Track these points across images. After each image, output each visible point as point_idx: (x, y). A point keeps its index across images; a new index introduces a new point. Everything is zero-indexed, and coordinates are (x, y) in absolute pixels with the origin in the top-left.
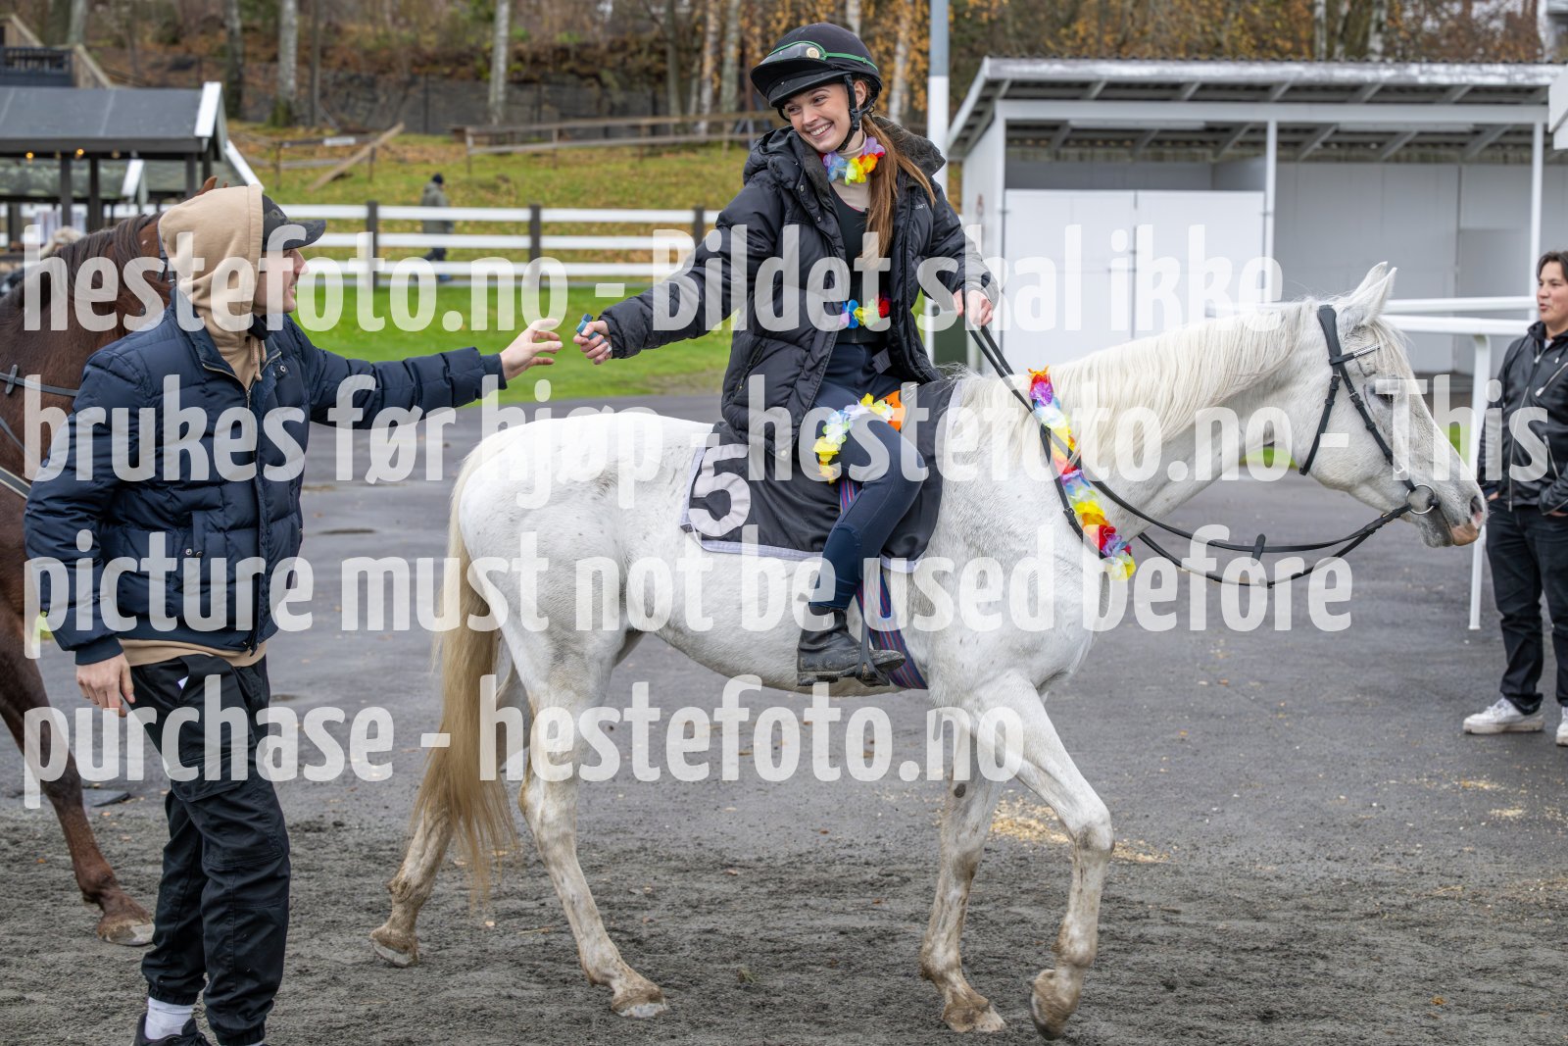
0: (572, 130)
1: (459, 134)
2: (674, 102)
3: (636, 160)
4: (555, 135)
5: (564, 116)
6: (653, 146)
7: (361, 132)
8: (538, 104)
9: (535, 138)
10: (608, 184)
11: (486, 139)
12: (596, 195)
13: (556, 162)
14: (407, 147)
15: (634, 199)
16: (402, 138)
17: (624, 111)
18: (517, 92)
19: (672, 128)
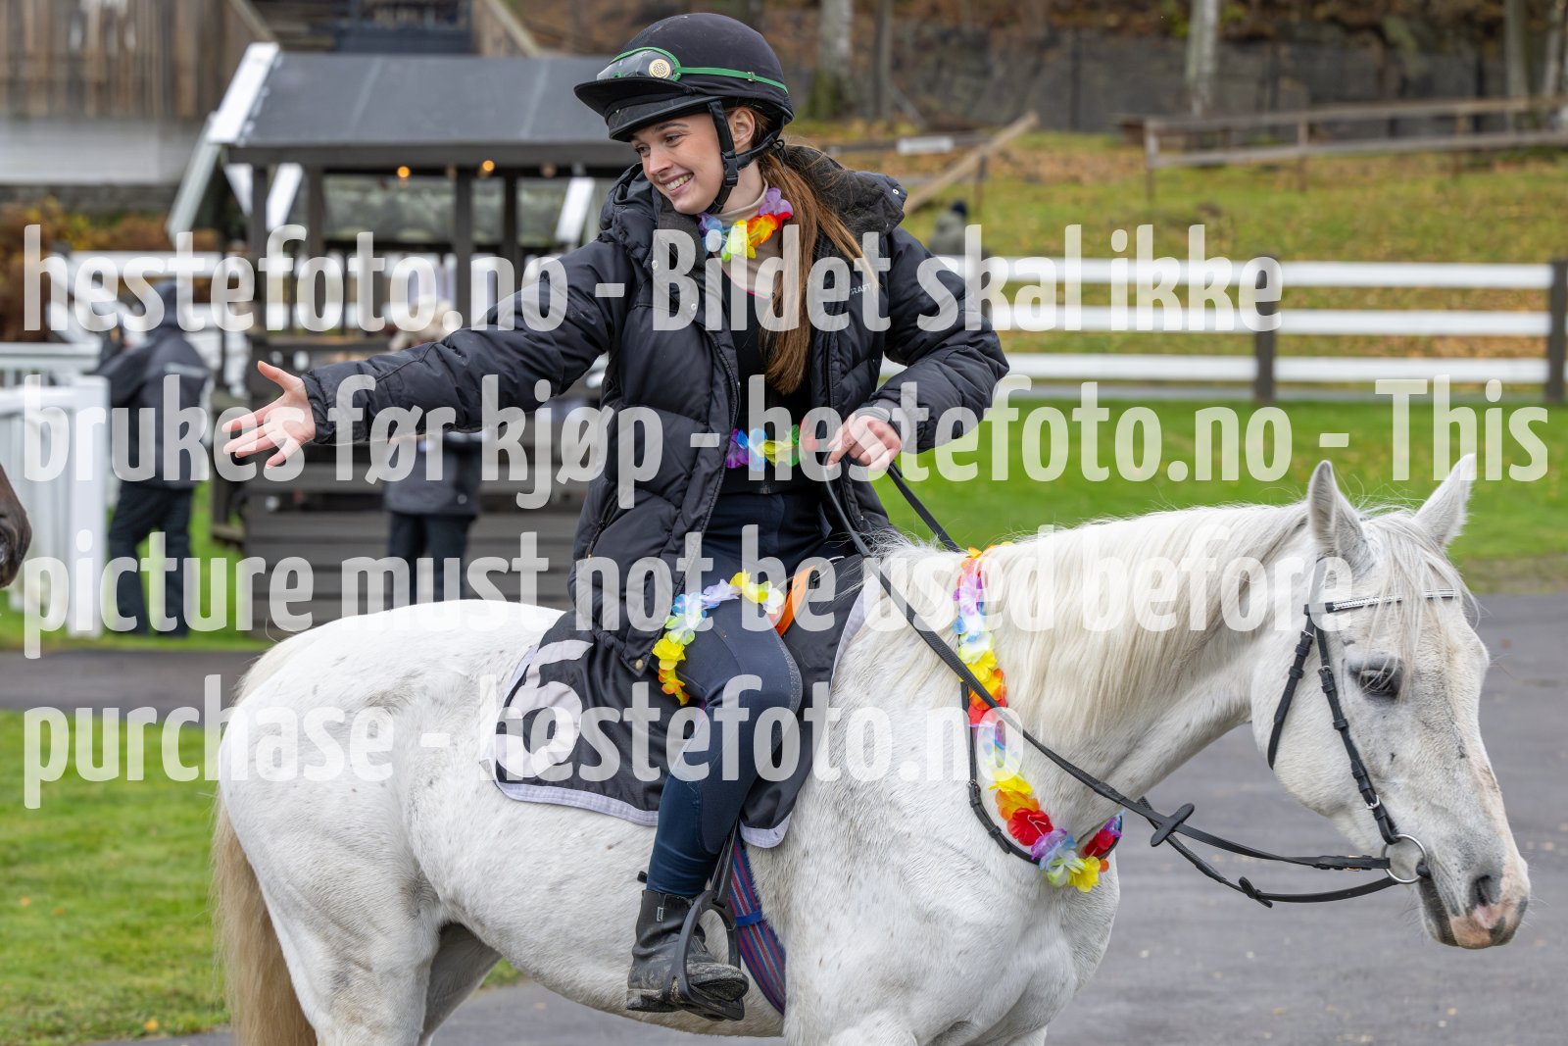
0: (1331, 125)
1: (1134, 132)
2: (1516, 73)
3: (1446, 178)
4: (1302, 132)
5: (1317, 100)
6: (1475, 151)
7: (962, 129)
8: (1271, 78)
9: (1265, 137)
10: (1396, 219)
11: (1180, 141)
12: (1375, 239)
13: (1303, 178)
14: (1043, 155)
15: (1441, 244)
16: (1035, 139)
17: (1423, 89)
18: (1236, 58)
19: (1510, 120)
